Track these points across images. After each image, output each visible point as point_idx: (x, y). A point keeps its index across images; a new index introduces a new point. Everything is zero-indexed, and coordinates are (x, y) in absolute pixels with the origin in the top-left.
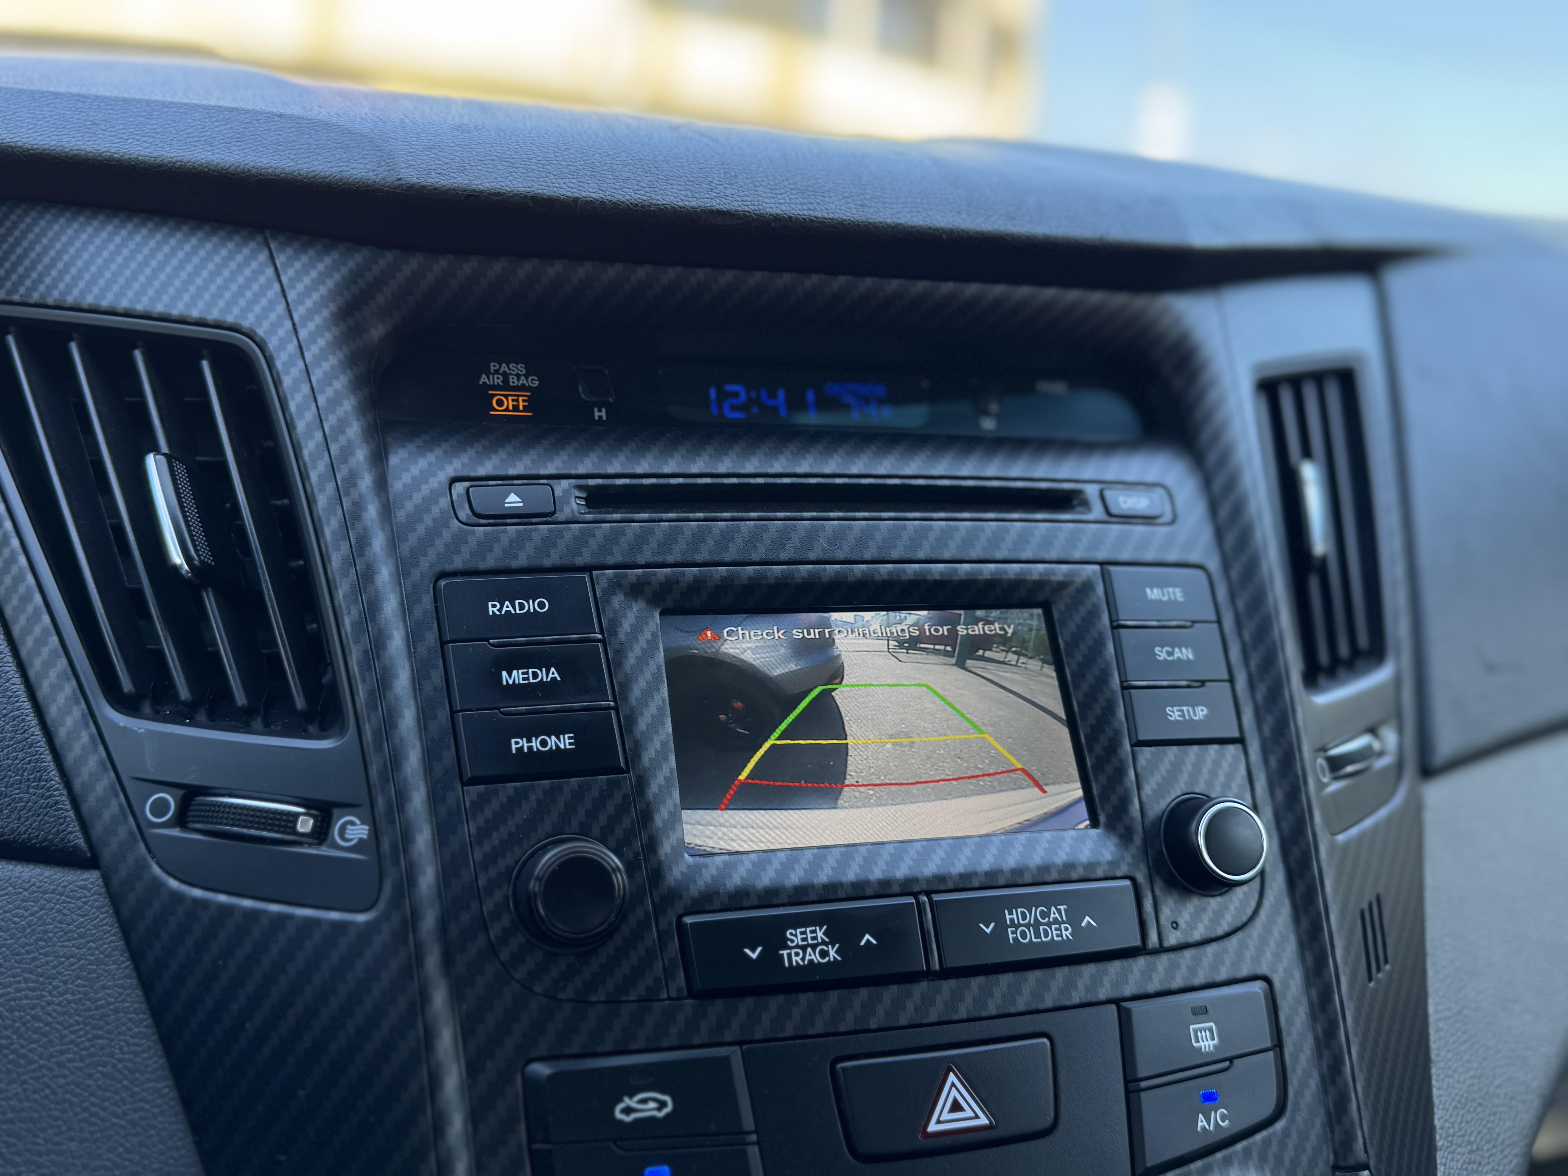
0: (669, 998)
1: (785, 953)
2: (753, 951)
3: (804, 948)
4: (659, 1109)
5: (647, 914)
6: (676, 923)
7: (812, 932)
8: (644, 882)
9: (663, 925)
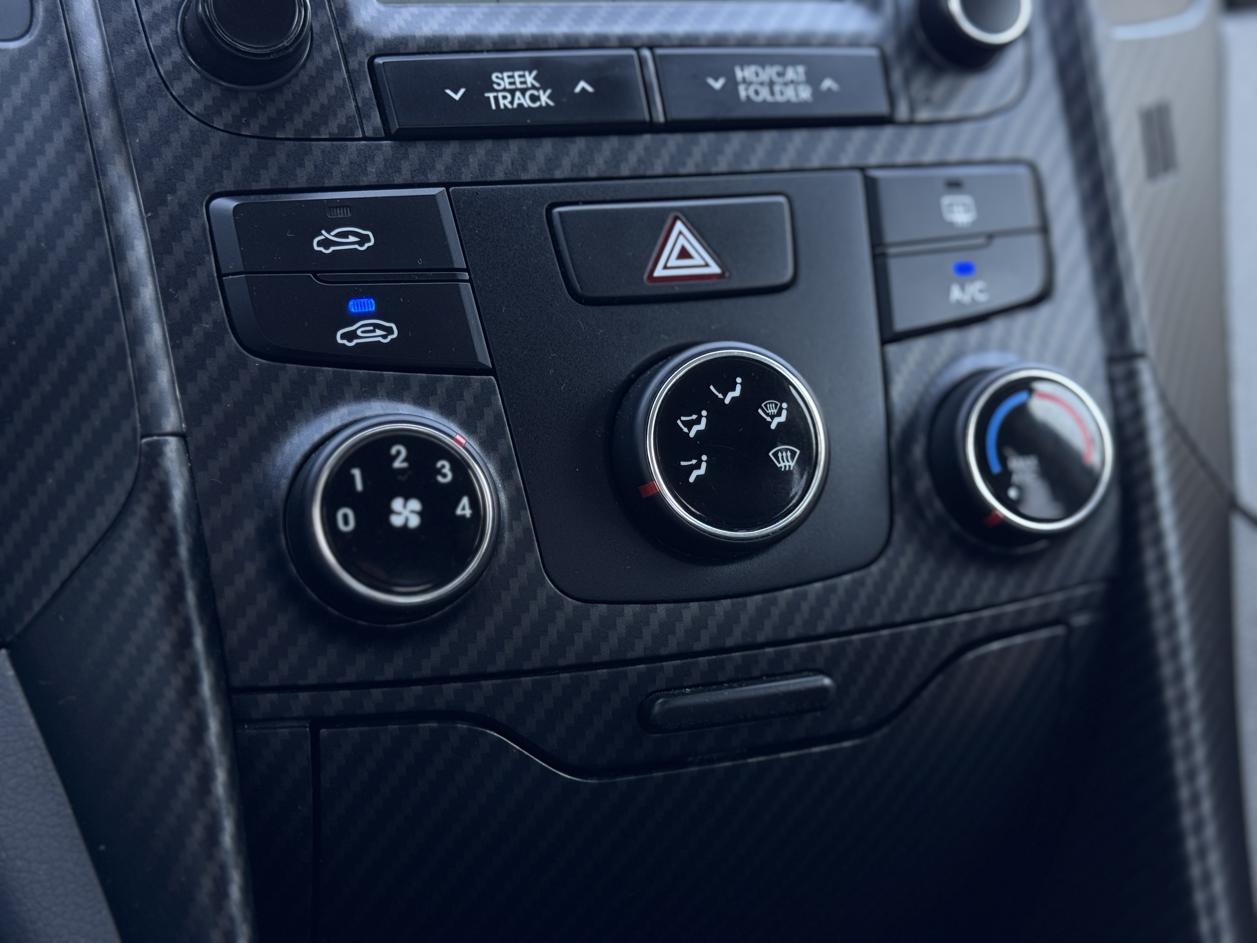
0: (365, 138)
1: (491, 95)
2: (456, 92)
3: (512, 92)
4: (361, 244)
5: (334, 53)
6: (368, 63)
7: (520, 76)
8: (329, 20)
9: (354, 64)
